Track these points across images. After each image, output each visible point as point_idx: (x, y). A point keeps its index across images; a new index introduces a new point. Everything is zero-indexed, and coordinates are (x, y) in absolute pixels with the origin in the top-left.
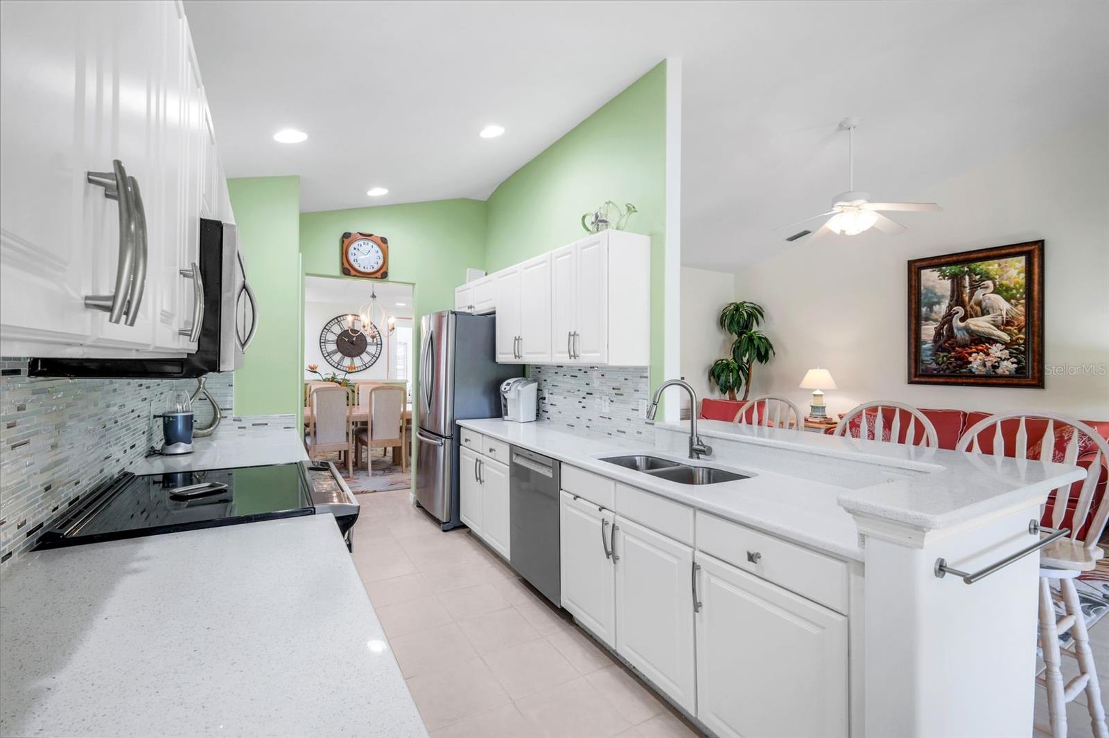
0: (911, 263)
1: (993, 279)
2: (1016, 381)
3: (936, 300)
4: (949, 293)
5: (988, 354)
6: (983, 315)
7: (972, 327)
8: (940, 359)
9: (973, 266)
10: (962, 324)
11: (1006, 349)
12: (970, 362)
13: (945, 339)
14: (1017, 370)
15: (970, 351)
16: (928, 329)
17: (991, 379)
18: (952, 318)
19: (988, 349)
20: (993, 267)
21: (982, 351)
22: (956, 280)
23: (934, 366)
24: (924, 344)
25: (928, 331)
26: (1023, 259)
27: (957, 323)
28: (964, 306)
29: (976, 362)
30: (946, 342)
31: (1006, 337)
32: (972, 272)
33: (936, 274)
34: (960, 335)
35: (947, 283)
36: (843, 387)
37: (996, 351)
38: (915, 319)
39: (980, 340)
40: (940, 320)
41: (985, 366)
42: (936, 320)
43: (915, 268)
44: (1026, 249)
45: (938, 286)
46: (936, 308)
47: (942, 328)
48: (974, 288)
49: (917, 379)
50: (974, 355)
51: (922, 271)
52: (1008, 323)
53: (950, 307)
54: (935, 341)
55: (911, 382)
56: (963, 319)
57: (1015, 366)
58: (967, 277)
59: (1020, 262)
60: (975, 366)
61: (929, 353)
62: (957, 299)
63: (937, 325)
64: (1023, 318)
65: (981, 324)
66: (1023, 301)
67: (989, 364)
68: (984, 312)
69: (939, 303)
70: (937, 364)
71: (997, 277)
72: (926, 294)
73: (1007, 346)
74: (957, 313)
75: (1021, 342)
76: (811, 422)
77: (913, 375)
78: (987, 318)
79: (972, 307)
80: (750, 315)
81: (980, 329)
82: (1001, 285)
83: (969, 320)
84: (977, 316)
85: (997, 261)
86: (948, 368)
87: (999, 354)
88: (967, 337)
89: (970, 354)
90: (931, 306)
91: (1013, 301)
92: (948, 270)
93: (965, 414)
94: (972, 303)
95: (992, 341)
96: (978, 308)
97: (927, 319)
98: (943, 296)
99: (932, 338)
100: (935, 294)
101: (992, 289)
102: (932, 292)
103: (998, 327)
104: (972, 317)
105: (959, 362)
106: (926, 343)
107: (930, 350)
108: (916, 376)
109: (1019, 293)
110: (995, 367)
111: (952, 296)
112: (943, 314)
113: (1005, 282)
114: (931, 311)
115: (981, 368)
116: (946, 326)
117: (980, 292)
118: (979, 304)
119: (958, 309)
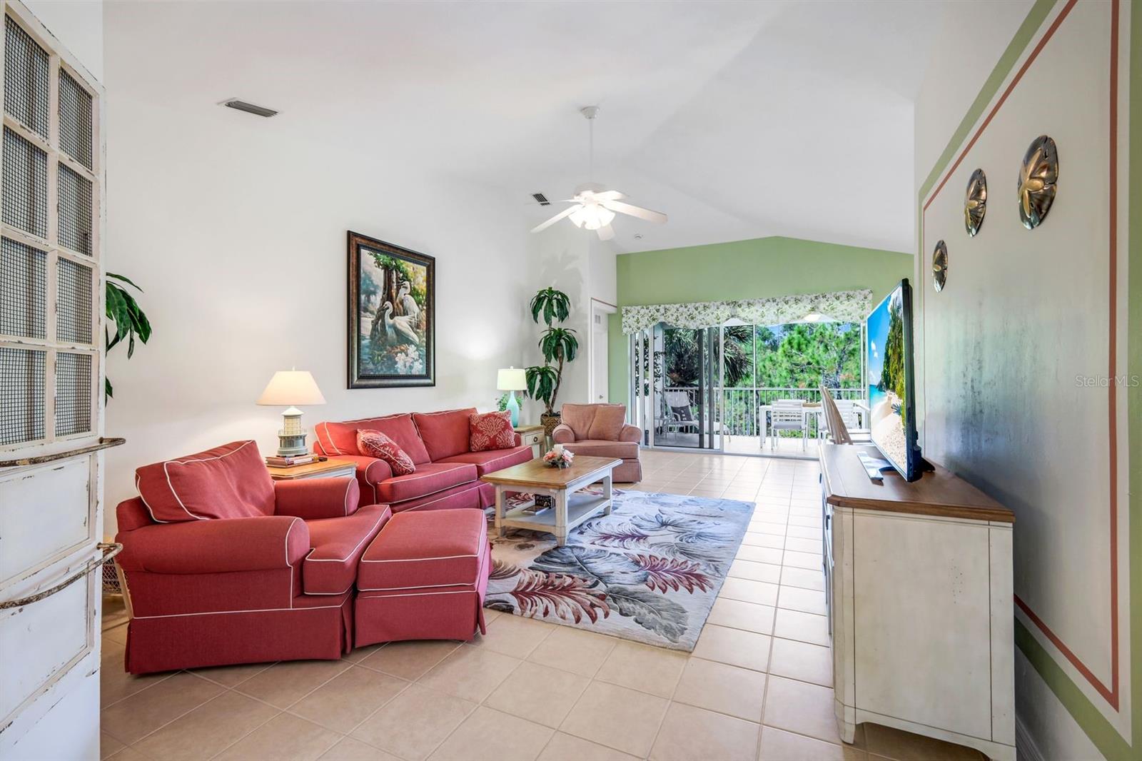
0: (350, 234)
1: (409, 281)
3: (372, 289)
4: (381, 285)
5: (407, 355)
7: (398, 326)
8: (376, 358)
9: (398, 262)
10: (391, 322)
11: (417, 350)
12: (396, 363)
13: (380, 335)
15: (396, 351)
16: (367, 322)
17: (408, 380)
18: (385, 313)
19: (407, 349)
20: (409, 268)
21: (403, 351)
22: (388, 271)
23: (371, 365)
24: (363, 340)
25: (367, 323)
26: (425, 269)
27: (388, 320)
28: (392, 303)
29: (401, 363)
30: (379, 339)
31: (417, 340)
32: (397, 268)
33: (373, 258)
34: (390, 333)
35: (381, 273)
37: (412, 351)
38: (355, 307)
40: (376, 313)
41: (405, 367)
42: (372, 313)
43: (355, 243)
44: (426, 260)
45: (373, 273)
46: (372, 298)
47: (377, 323)
49: (357, 383)
50: (399, 355)
51: (363, 251)
53: (383, 301)
54: (372, 336)
55: (350, 387)
56: (392, 316)
57: (422, 366)
58: (394, 272)
59: (423, 271)
60: (399, 366)
61: (367, 351)
62: (388, 297)
63: (373, 318)
65: (403, 324)
67: (408, 364)
68: (405, 313)
69: (374, 293)
70: (374, 363)
71: (412, 280)
72: (365, 281)
74: (388, 308)
77: (352, 378)
78: (406, 318)
79: (397, 305)
81: (403, 329)
82: (414, 289)
83: (396, 318)
84: (401, 315)
85: (411, 264)
86: (382, 369)
87: (413, 355)
88: (394, 336)
89: (397, 354)
90: (369, 294)
92: (384, 259)
94: (398, 301)
95: (409, 341)
96: (401, 307)
97: (366, 310)
98: (376, 287)
99: (369, 334)
100: (372, 281)
101: (409, 291)
102: (370, 278)
104: (398, 315)
105: (389, 363)
106: (365, 339)
107: (367, 347)
108: (354, 379)
109: (423, 298)
110: (411, 367)
111: (385, 289)
112: (378, 307)
113: (416, 287)
114: (369, 300)
115: (403, 368)
116: (380, 322)
117: (402, 291)
118: (402, 303)
119: (388, 303)
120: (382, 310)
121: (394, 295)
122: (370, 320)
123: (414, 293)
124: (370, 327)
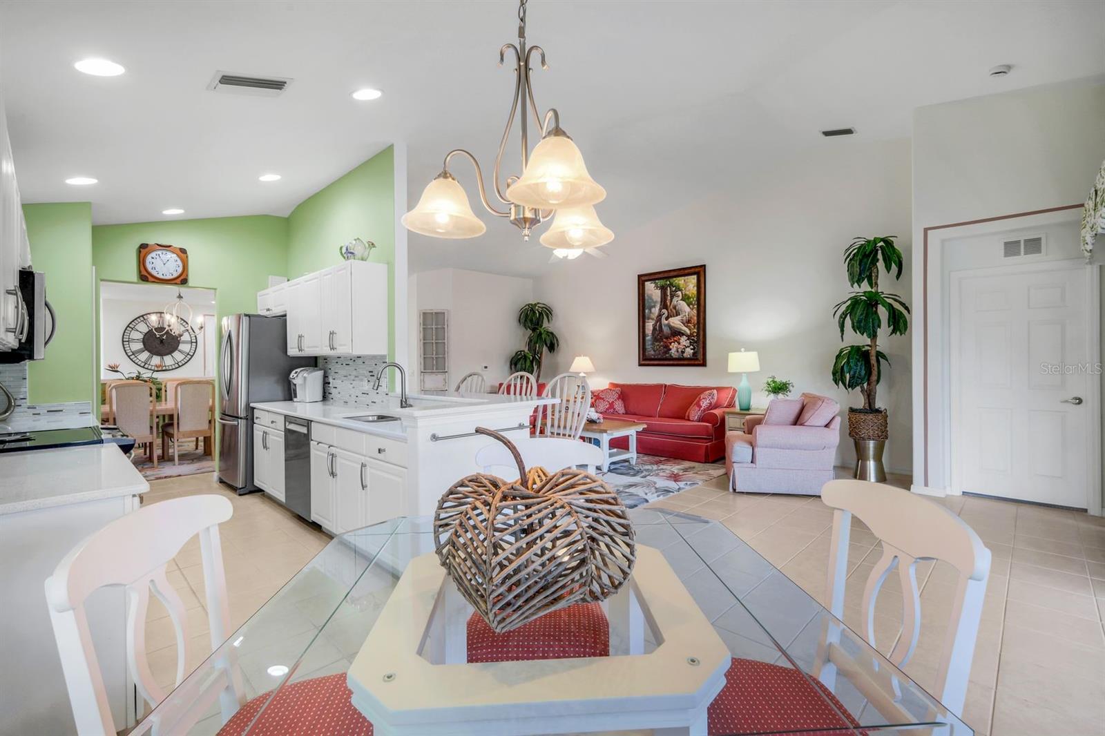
0: (639, 277)
1: (681, 290)
2: (692, 362)
3: (653, 304)
4: (659, 300)
5: (679, 344)
6: (677, 316)
7: (672, 324)
9: (671, 280)
10: (666, 322)
11: (688, 339)
12: (671, 349)
14: (694, 354)
15: (670, 341)
17: (681, 362)
19: (679, 339)
20: (680, 281)
21: (676, 341)
22: (663, 289)
23: (652, 352)
25: (650, 326)
26: (695, 277)
27: (664, 322)
28: (667, 310)
29: (674, 349)
30: (658, 335)
31: (688, 332)
32: (671, 285)
33: (653, 285)
34: (666, 330)
35: (658, 292)
36: (599, 370)
37: (684, 341)
38: (642, 318)
39: (676, 333)
41: (678, 352)
42: (653, 319)
43: (642, 280)
44: (697, 270)
45: (654, 294)
46: (653, 310)
48: (672, 297)
49: (643, 362)
50: (673, 344)
51: (646, 283)
52: (689, 321)
54: (653, 334)
55: (640, 365)
56: (667, 319)
57: (692, 351)
58: (669, 289)
59: (694, 279)
60: (673, 352)
61: (650, 343)
62: (664, 305)
63: (653, 322)
64: (696, 318)
65: (676, 322)
66: (696, 306)
67: (680, 350)
68: (677, 314)
69: (654, 306)
70: (654, 351)
72: (648, 302)
73: (689, 337)
74: (664, 314)
75: (695, 334)
77: (641, 359)
78: (679, 317)
79: (671, 310)
80: (541, 314)
81: (676, 326)
82: (686, 295)
83: (670, 319)
85: (683, 278)
86: (660, 354)
87: (684, 343)
88: (669, 331)
89: (671, 343)
90: (650, 309)
91: (691, 306)
92: (660, 283)
93: (666, 386)
94: (671, 307)
95: (681, 334)
96: (674, 311)
98: (656, 302)
100: (652, 300)
101: (681, 298)
102: (651, 298)
103: (684, 324)
105: (665, 349)
108: (643, 360)
109: (694, 300)
110: (683, 352)
111: (661, 302)
112: (657, 314)
113: (687, 293)
114: (651, 312)
115: (676, 353)
117: (675, 299)
118: (675, 308)
119: (664, 311)
120: (660, 315)
121: (669, 304)
122: (652, 324)
123: (685, 298)
124: (652, 328)
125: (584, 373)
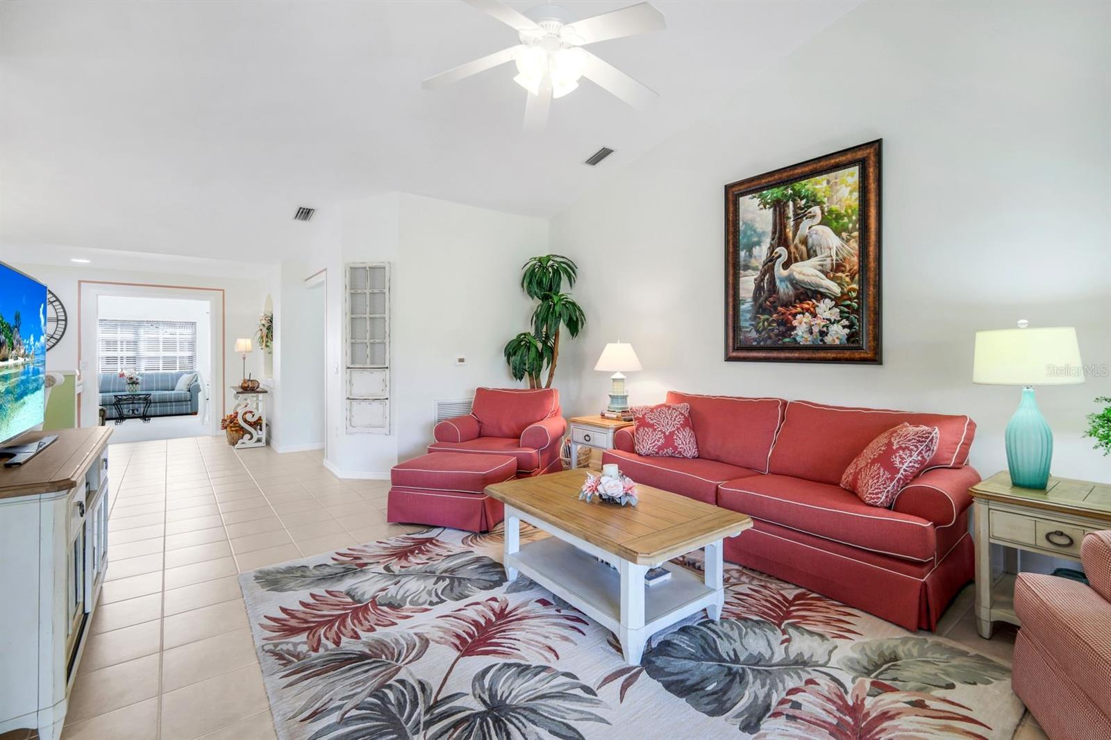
0: (728, 188)
1: (820, 203)
2: (847, 354)
3: (755, 239)
4: (770, 228)
5: (814, 315)
6: (809, 257)
7: (798, 277)
8: (761, 324)
9: (797, 186)
10: (785, 273)
11: (836, 306)
12: (794, 328)
13: (767, 294)
14: (850, 337)
15: (794, 311)
16: (748, 281)
17: (818, 353)
18: (774, 264)
19: (815, 307)
20: (818, 185)
21: (808, 310)
22: (778, 206)
23: (754, 334)
24: (743, 304)
25: (748, 283)
26: (855, 170)
27: (780, 272)
28: (787, 247)
29: (803, 328)
30: (766, 299)
31: (836, 289)
32: (797, 195)
33: (757, 201)
34: (784, 289)
35: (769, 214)
36: (649, 368)
37: (825, 309)
38: (733, 267)
39: (807, 294)
40: (760, 267)
41: (811, 333)
42: (755, 269)
43: (733, 194)
44: (860, 155)
45: (758, 219)
46: (756, 251)
47: (762, 280)
48: (798, 219)
49: (734, 354)
50: (799, 317)
51: (741, 199)
52: (838, 267)
54: (756, 298)
55: (729, 359)
56: (786, 265)
57: (847, 331)
58: (791, 203)
59: (852, 175)
60: (800, 333)
61: (749, 316)
62: (781, 238)
63: (757, 274)
64: (855, 259)
65: (807, 271)
66: (856, 234)
67: (816, 329)
68: (811, 254)
69: (759, 243)
70: (757, 331)
71: (825, 200)
72: (745, 233)
73: (838, 301)
74: (780, 256)
75: (854, 294)
76: (608, 418)
77: (731, 349)
78: (814, 261)
79: (796, 247)
80: (556, 272)
81: (806, 279)
82: (830, 212)
83: (794, 266)
84: (802, 260)
85: (825, 176)
86: (770, 338)
87: (827, 315)
88: (791, 292)
89: (794, 315)
90: (750, 249)
91: (844, 235)
92: (770, 194)
93: (785, 403)
94: (797, 241)
95: (819, 295)
96: (803, 248)
97: (747, 267)
98: (764, 233)
99: (752, 295)
100: (755, 231)
101: (819, 218)
102: (752, 228)
103: (826, 274)
104: (796, 261)
105: (782, 328)
106: (745, 302)
107: (748, 311)
108: (735, 350)
109: (852, 222)
110: (823, 334)
111: (774, 233)
112: (764, 259)
113: (834, 207)
114: (751, 256)
115: (807, 336)
116: (767, 276)
117: (805, 224)
118: (804, 241)
119: (781, 250)
120: (771, 260)
121: (790, 235)
122: (752, 278)
123: (830, 219)
124: (752, 286)
125: (621, 372)
